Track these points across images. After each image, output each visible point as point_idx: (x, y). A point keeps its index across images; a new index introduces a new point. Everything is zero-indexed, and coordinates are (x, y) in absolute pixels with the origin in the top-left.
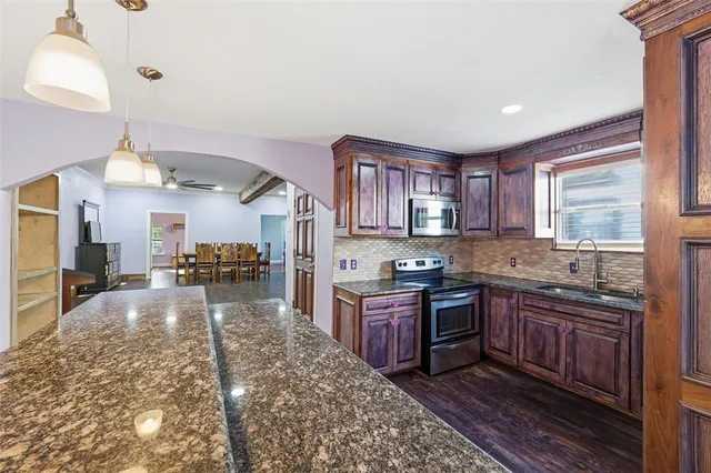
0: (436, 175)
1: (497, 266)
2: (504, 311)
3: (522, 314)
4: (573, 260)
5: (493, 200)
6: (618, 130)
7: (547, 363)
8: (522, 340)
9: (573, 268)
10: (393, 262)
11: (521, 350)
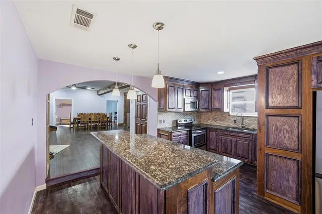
0: (192, 90)
1: (210, 121)
2: (214, 136)
3: (220, 137)
4: (235, 119)
5: (210, 99)
6: (249, 80)
7: (229, 152)
8: (220, 145)
9: (235, 122)
10: (177, 121)
11: (220, 149)
